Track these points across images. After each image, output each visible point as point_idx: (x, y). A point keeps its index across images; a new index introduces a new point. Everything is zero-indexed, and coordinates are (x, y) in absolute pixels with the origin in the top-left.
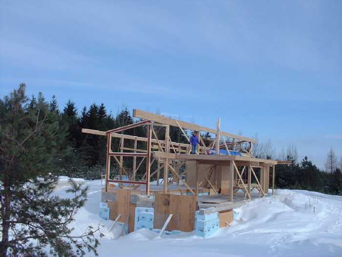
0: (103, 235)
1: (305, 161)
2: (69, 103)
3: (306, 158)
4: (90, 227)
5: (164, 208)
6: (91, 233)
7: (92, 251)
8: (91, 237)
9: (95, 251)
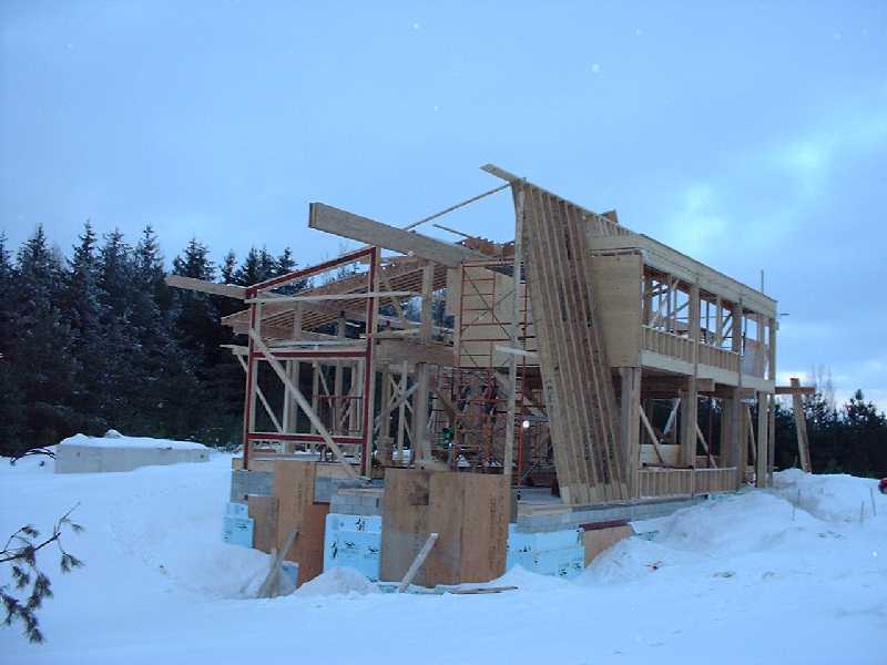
0: (74, 562)
1: (856, 403)
2: (193, 248)
3: (859, 396)
4: (28, 530)
5: (412, 515)
6: (29, 554)
7: (20, 624)
8: (25, 566)
9: (32, 624)
